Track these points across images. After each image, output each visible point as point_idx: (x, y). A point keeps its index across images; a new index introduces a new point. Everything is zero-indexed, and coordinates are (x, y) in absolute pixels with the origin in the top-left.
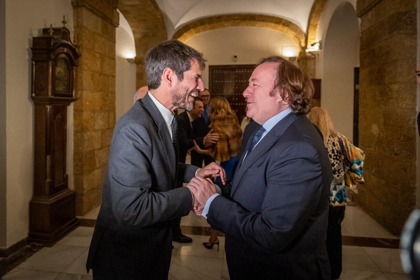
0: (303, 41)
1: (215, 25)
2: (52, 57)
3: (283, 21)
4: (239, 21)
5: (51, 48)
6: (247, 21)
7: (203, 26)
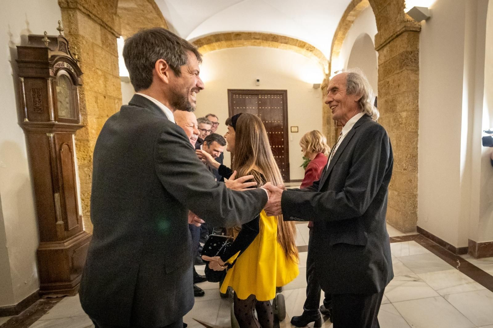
0: (327, 67)
1: (233, 42)
3: (307, 46)
4: (260, 41)
6: (269, 42)
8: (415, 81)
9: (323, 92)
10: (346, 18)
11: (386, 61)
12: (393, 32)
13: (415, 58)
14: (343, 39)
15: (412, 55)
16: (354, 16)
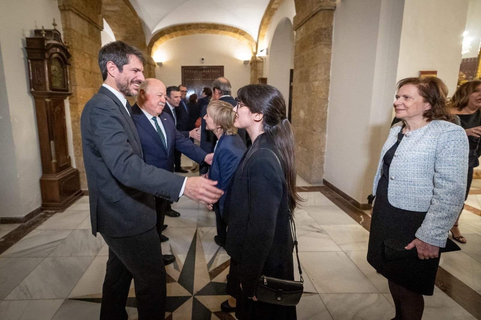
0: (254, 47)
1: (186, 31)
2: (47, 56)
3: (240, 31)
4: (205, 29)
5: (45, 48)
6: (211, 30)
7: (176, 33)
8: (328, 54)
9: (251, 67)
10: (271, 6)
11: (303, 39)
12: (310, 12)
13: (329, 34)
14: (268, 24)
15: (326, 31)
16: (277, 4)
